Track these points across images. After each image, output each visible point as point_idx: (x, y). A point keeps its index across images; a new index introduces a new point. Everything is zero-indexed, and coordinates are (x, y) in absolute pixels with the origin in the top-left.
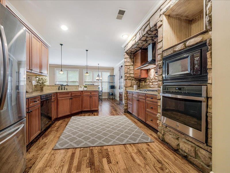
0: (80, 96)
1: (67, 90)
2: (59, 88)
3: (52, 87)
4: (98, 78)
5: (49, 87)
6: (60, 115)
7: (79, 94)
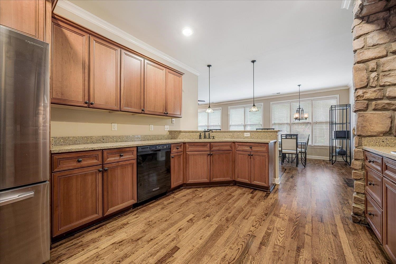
0: (229, 152)
1: (214, 138)
2: (200, 136)
3: (191, 133)
4: (297, 115)
5: (187, 133)
6: (190, 181)
7: (228, 148)
